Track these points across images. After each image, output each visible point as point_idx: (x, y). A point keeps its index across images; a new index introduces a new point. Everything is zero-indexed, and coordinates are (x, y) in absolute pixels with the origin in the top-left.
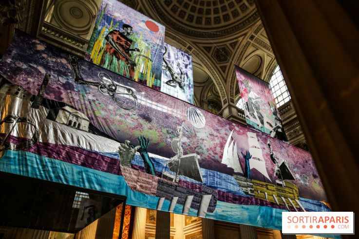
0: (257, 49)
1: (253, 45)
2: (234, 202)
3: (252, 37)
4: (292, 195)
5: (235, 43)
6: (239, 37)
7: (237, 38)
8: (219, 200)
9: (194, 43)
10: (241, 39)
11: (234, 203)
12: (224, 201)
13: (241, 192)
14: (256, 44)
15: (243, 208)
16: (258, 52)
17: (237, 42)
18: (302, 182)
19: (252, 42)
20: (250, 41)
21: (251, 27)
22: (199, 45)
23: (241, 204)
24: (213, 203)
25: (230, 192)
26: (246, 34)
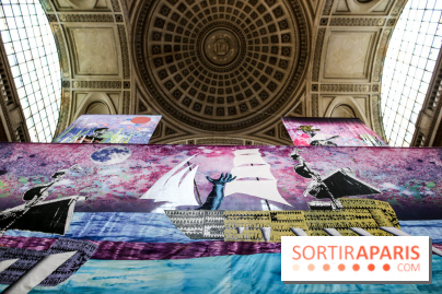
0: (334, 98)
1: (324, 96)
2: (146, 256)
3: (315, 88)
4: (372, 220)
5: (300, 107)
6: (299, 97)
7: (297, 100)
8: (95, 257)
9: (251, 134)
10: (302, 98)
11: (142, 259)
12: (110, 258)
13: (175, 236)
14: (326, 92)
15: (169, 265)
16: (338, 100)
17: (301, 104)
18: (407, 193)
19: (319, 93)
20: (315, 92)
21: (305, 77)
22: (258, 134)
23: (168, 257)
24: (71, 265)
25: (141, 240)
26: (304, 89)
